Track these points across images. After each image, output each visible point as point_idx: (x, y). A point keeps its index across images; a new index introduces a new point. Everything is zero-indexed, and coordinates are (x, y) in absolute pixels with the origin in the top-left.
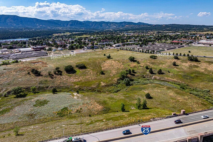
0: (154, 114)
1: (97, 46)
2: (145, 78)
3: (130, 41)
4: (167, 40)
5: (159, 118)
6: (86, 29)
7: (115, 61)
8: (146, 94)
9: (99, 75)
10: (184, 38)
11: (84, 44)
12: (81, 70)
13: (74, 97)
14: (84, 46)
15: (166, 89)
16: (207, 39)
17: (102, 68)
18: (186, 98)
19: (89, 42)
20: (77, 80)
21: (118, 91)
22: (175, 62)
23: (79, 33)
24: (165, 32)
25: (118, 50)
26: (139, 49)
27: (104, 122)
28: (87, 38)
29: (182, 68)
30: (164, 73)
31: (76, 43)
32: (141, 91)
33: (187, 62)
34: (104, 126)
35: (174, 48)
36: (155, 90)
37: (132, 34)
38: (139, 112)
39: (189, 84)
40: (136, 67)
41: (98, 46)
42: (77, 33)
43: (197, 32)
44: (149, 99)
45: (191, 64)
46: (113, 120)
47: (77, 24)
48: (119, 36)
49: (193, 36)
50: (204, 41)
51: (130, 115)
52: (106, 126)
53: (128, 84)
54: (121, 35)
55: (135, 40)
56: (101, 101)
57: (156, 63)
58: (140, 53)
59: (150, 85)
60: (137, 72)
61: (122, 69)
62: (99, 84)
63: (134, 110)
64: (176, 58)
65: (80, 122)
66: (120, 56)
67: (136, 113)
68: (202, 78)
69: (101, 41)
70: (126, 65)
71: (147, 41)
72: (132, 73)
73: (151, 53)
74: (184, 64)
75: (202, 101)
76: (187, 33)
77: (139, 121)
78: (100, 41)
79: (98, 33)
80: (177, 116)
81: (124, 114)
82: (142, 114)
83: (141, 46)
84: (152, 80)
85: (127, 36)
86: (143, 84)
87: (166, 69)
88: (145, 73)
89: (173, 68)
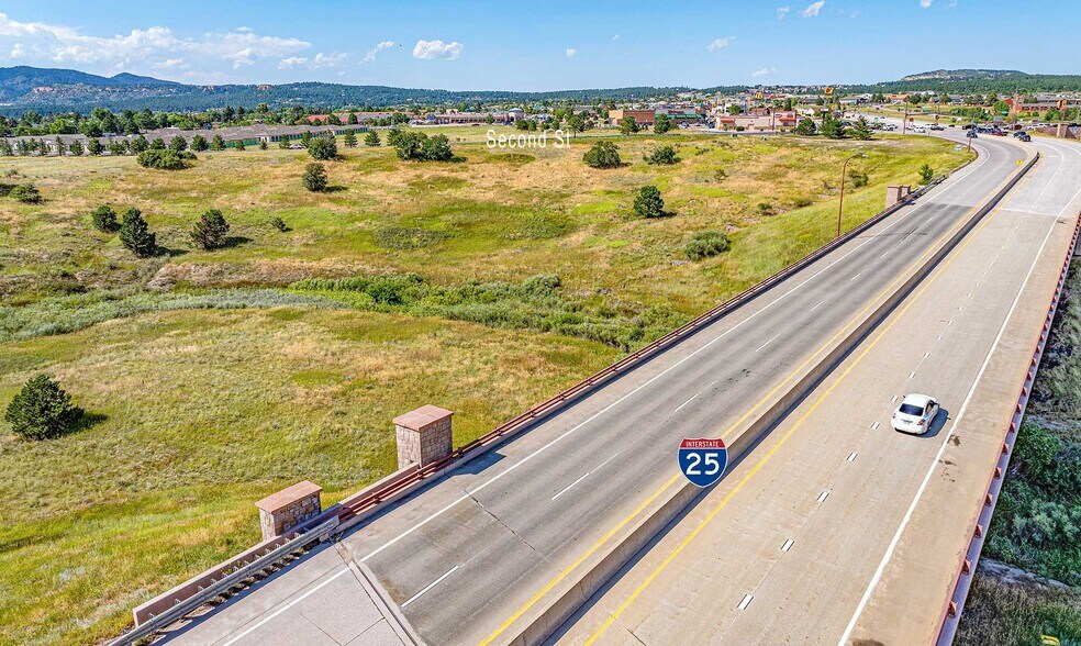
15: (263, 324)
18: (425, 347)
29: (367, 198)
30: (245, 240)
33: (391, 169)
36: (157, 348)
45: (419, 177)
57: (185, 187)
68: (495, 227)
74: (378, 177)
87: (259, 216)
88: (89, 258)
89: (312, 204)
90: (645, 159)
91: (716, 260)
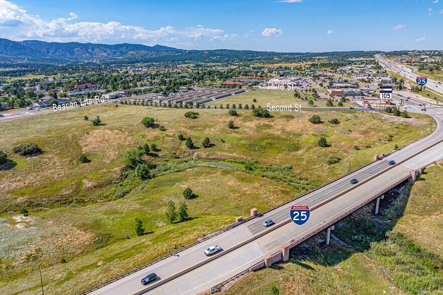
0: (204, 227)
1: (65, 98)
2: (180, 160)
3: (142, 86)
4: (215, 80)
5: (213, 234)
6: (31, 60)
7: (112, 130)
8: (185, 190)
9: (77, 164)
10: (243, 75)
11: (32, 95)
12: (28, 159)
13: (17, 226)
14: (32, 101)
15: (221, 174)
16: (281, 76)
17: (84, 149)
18: (256, 186)
19: (44, 91)
20: (22, 184)
21: (125, 195)
22: (232, 122)
23: (15, 69)
24: (209, 64)
25: (117, 106)
26: (161, 101)
27: (99, 268)
28: (37, 80)
29: (244, 132)
30: (214, 145)
31: (9, 96)
32: (173, 187)
33: (252, 120)
34: (100, 277)
35: (228, 95)
36: (202, 179)
37: (145, 70)
38: (173, 229)
39: (260, 159)
40: (159, 139)
41: (68, 99)
42: (7, 69)
43: (264, 63)
44: (190, 199)
45: (259, 124)
46: (121, 257)
47: (6, 47)
48: (116, 74)
49: (258, 72)
50: (276, 80)
51: (156, 240)
52: (105, 275)
53: (145, 176)
54: (119, 73)
55: (151, 83)
56: (87, 222)
57: (198, 126)
58: (164, 108)
59: (190, 171)
60: (161, 149)
61: (129, 146)
62: (79, 184)
63: (162, 226)
64: (234, 114)
65: (40, 281)
66: (122, 118)
67: (167, 232)
68: (279, 146)
69: (75, 87)
70: (137, 137)
71: (177, 84)
72: (151, 152)
73: (187, 107)
74: (248, 124)
75: (282, 187)
76: (248, 66)
77: (176, 248)
78: (72, 89)
79: (65, 69)
80: (245, 221)
81: (144, 239)
82: (180, 233)
83: (165, 94)
84: (192, 162)
85: (135, 75)
86: (177, 171)
87: (217, 137)
88: (178, 148)
89: (230, 133)
90: (329, 121)
91: (334, 165)
